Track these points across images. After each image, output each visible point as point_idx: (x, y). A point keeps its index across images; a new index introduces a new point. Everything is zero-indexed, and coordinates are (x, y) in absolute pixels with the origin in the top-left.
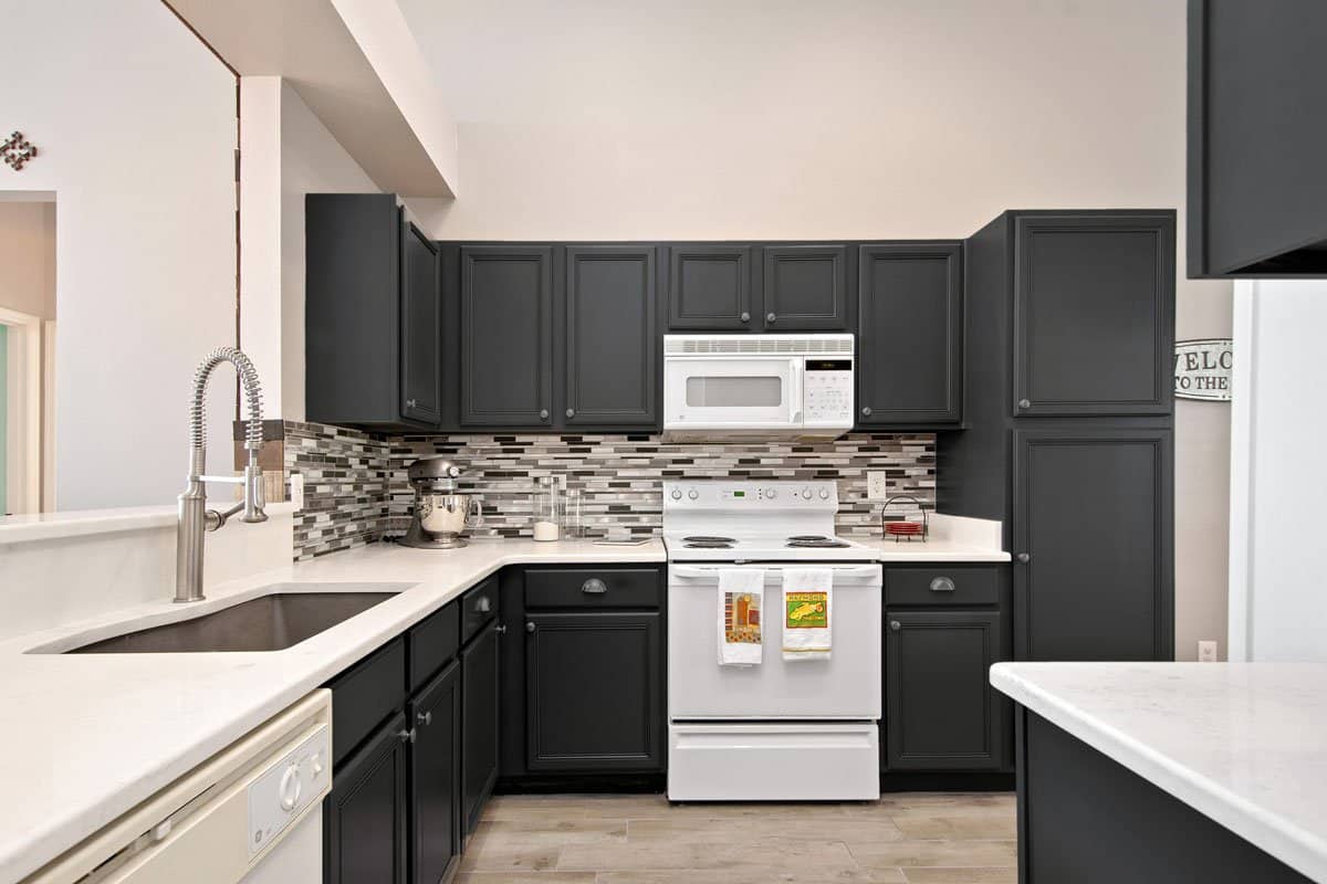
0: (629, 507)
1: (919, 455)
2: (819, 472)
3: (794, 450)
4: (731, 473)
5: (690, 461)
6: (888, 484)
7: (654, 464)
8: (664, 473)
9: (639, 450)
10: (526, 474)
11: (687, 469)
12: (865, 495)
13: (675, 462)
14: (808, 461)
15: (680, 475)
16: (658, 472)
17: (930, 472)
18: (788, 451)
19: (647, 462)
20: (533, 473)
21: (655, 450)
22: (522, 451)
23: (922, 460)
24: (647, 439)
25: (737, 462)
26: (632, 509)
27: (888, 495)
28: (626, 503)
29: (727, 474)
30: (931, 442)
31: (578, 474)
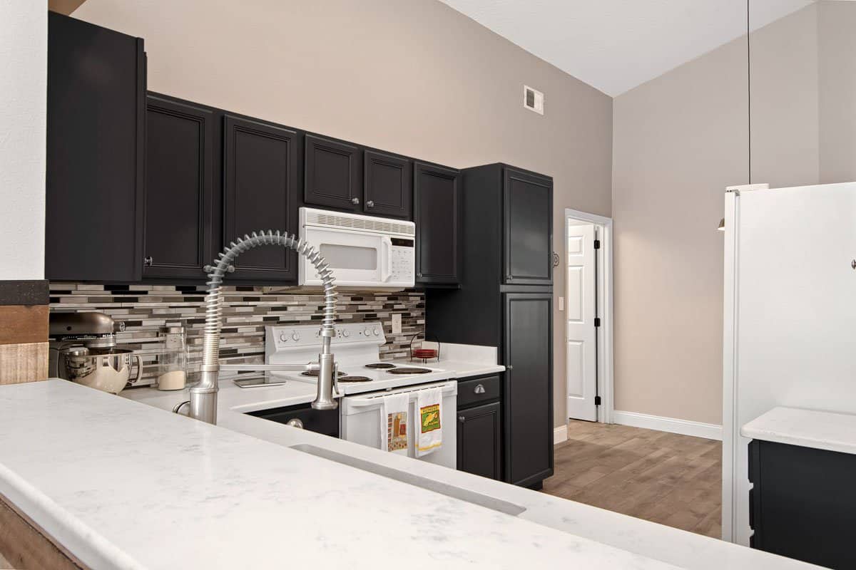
0: (236, 350)
1: (417, 303)
2: (367, 316)
3: (353, 299)
4: (313, 318)
5: (284, 308)
6: (403, 323)
7: (258, 311)
8: (265, 319)
9: (246, 299)
10: (139, 323)
11: (282, 316)
12: (391, 331)
13: (274, 309)
14: (360, 308)
15: (276, 321)
16: (259, 318)
17: (422, 314)
18: (348, 301)
19: (251, 309)
20: (147, 323)
21: (258, 299)
22: (136, 300)
23: (419, 306)
24: (251, 289)
25: (317, 309)
26: (239, 352)
27: (403, 331)
28: (233, 346)
29: (309, 318)
30: (423, 294)
31: (191, 322)
